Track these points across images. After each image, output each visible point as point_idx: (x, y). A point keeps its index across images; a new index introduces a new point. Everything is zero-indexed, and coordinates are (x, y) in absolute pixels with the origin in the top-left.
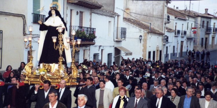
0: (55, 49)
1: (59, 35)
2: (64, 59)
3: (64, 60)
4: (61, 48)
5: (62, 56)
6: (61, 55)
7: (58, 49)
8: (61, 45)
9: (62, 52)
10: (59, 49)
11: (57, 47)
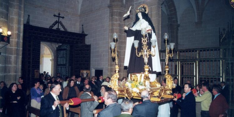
0: (138, 56)
1: (142, 38)
2: (150, 68)
3: (151, 70)
4: (146, 55)
5: (148, 64)
6: (146, 63)
7: (142, 56)
8: (145, 50)
9: (147, 59)
10: (144, 55)
11: (140, 54)
